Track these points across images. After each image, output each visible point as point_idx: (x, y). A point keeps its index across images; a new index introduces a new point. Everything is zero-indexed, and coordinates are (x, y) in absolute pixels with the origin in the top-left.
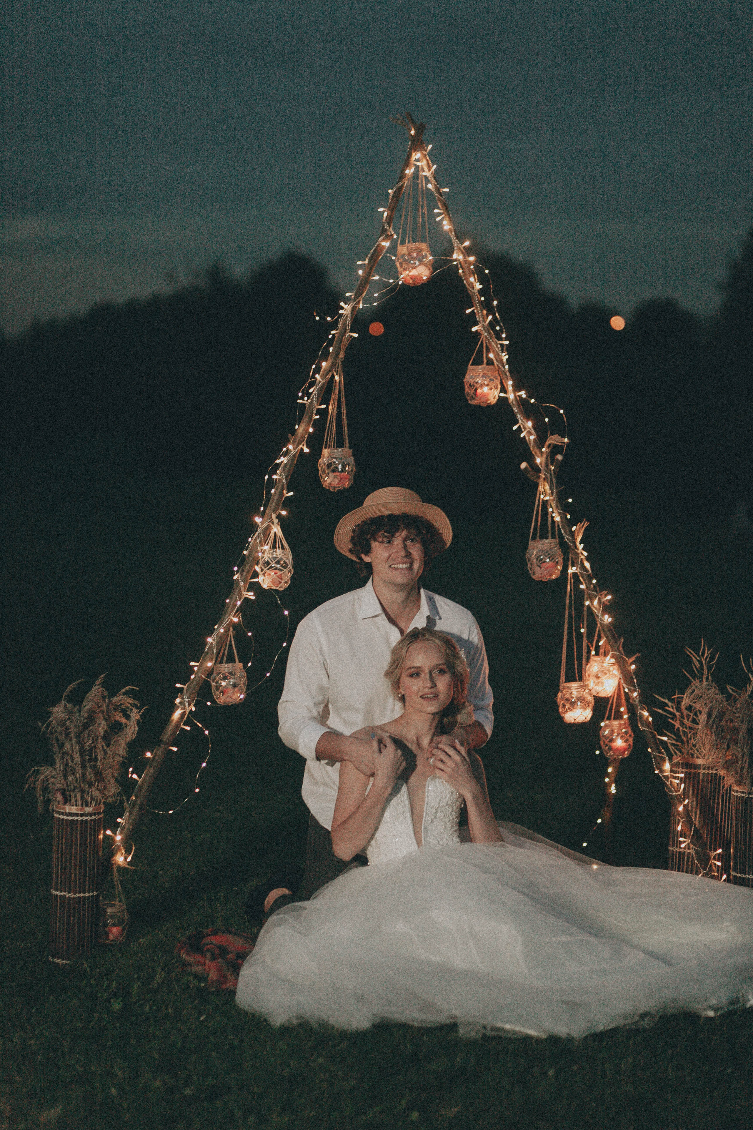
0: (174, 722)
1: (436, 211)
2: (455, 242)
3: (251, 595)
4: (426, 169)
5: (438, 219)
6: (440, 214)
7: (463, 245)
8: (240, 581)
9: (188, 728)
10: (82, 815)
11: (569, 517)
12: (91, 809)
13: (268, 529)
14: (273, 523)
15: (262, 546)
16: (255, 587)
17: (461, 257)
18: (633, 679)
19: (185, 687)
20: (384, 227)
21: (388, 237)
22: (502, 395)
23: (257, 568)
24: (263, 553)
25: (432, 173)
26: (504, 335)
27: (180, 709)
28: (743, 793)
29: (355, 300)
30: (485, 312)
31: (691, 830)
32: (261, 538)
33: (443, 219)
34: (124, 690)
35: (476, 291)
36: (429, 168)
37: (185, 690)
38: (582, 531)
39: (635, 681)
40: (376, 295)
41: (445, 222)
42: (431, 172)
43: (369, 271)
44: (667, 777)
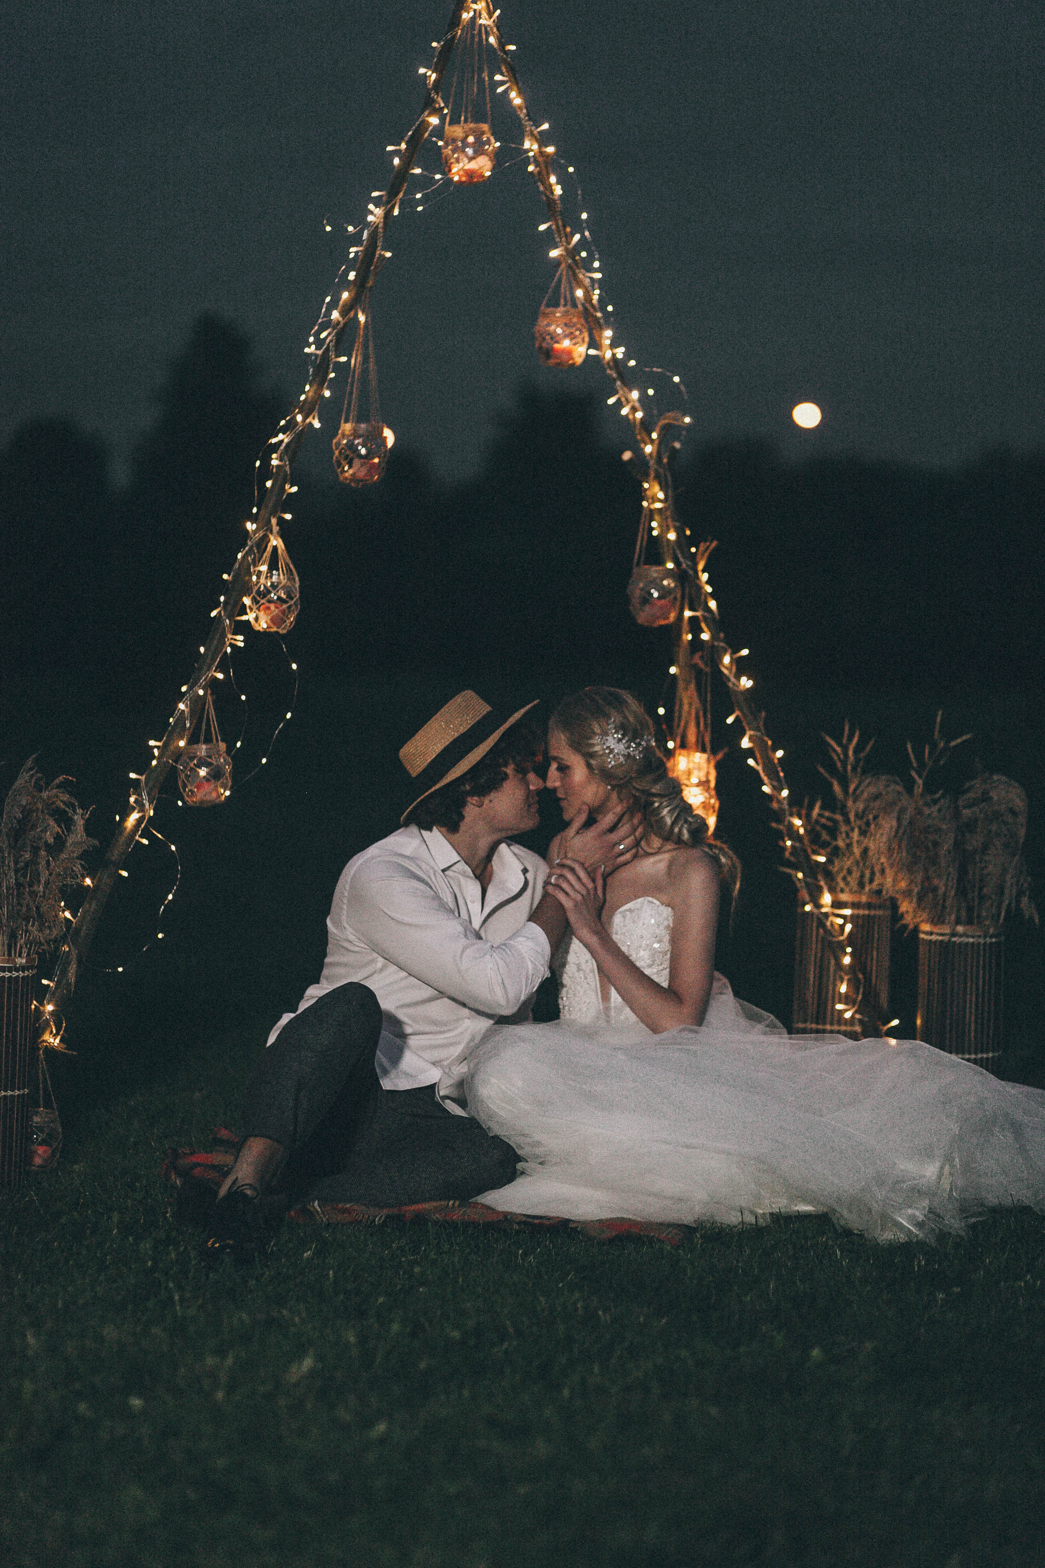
0: (128, 830)
1: (498, 77)
2: (528, 125)
3: (240, 640)
4: (484, 14)
5: (500, 90)
6: (502, 83)
7: (539, 129)
8: (224, 618)
9: (145, 842)
10: (10, 970)
11: (688, 533)
12: (24, 961)
13: (265, 540)
14: (271, 532)
15: (255, 566)
16: (245, 628)
17: (535, 147)
18: (778, 773)
19: (143, 778)
20: (430, 94)
21: (438, 111)
22: (592, 352)
23: (247, 601)
24: (258, 577)
25: (494, 21)
26: (596, 264)
27: (136, 811)
28: (942, 935)
29: (388, 202)
30: (568, 229)
31: (858, 993)
32: (254, 554)
33: (507, 89)
34: (57, 781)
35: (556, 198)
36: (490, 15)
37: (143, 784)
38: (707, 554)
39: (782, 774)
40: (419, 196)
41: (513, 94)
42: (492, 20)
43: (408, 160)
44: (826, 915)
